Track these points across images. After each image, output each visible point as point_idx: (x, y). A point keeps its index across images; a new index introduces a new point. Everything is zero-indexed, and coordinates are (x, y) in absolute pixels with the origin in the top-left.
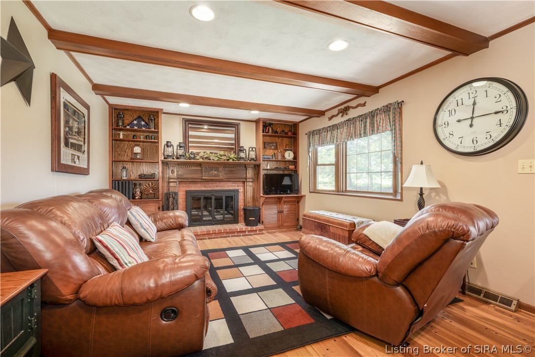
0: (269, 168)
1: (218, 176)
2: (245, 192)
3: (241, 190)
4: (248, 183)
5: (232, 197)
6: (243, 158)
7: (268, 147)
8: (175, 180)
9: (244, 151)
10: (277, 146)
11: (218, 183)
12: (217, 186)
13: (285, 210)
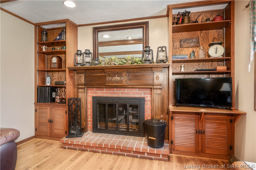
0: (183, 70)
1: (121, 81)
2: (152, 101)
3: (148, 98)
4: (155, 91)
5: (138, 105)
6: (149, 60)
7: (185, 45)
8: (83, 87)
9: (151, 52)
10: (198, 42)
11: (123, 89)
12: (122, 93)
13: (207, 130)
